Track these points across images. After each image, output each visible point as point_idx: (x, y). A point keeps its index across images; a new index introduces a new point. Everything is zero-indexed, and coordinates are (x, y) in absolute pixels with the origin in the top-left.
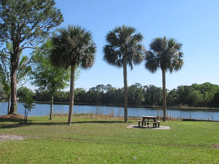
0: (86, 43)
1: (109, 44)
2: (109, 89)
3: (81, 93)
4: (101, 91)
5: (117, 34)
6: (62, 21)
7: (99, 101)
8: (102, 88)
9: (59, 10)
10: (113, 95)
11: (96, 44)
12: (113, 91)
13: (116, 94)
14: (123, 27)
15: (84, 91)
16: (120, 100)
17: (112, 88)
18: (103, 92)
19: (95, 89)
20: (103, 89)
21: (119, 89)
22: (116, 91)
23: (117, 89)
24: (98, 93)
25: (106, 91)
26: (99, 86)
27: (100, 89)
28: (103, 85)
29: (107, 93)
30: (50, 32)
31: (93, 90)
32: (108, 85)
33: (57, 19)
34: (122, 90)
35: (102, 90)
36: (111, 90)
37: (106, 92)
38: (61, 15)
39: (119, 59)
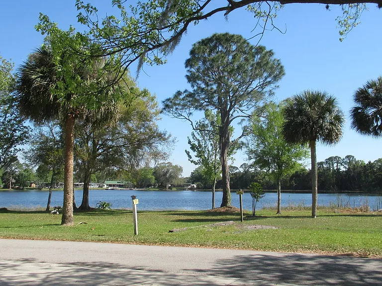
0: (330, 112)
1: (359, 105)
2: (350, 163)
3: (299, 173)
4: (335, 168)
5: (370, 90)
6: (284, 74)
7: (333, 187)
8: (337, 163)
9: (278, 61)
10: (360, 173)
11: (343, 112)
12: (357, 166)
13: (364, 173)
14: (379, 80)
15: (304, 170)
16: (373, 183)
17: (356, 162)
18: (339, 169)
19: (324, 165)
20: (339, 165)
21: (370, 162)
22: (365, 166)
23: (366, 162)
24: (330, 171)
25: (345, 168)
26: (331, 159)
27: (333, 165)
28: (339, 158)
29: (346, 171)
30: (266, 92)
31: (320, 167)
32: (348, 157)
33: (277, 72)
34: (376, 165)
35: (337, 166)
36: (354, 166)
37: (344, 170)
38: (282, 67)
39: (375, 125)
